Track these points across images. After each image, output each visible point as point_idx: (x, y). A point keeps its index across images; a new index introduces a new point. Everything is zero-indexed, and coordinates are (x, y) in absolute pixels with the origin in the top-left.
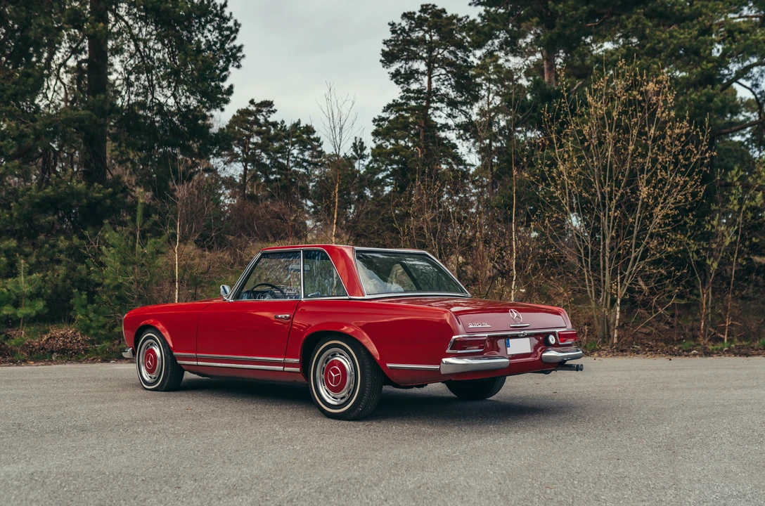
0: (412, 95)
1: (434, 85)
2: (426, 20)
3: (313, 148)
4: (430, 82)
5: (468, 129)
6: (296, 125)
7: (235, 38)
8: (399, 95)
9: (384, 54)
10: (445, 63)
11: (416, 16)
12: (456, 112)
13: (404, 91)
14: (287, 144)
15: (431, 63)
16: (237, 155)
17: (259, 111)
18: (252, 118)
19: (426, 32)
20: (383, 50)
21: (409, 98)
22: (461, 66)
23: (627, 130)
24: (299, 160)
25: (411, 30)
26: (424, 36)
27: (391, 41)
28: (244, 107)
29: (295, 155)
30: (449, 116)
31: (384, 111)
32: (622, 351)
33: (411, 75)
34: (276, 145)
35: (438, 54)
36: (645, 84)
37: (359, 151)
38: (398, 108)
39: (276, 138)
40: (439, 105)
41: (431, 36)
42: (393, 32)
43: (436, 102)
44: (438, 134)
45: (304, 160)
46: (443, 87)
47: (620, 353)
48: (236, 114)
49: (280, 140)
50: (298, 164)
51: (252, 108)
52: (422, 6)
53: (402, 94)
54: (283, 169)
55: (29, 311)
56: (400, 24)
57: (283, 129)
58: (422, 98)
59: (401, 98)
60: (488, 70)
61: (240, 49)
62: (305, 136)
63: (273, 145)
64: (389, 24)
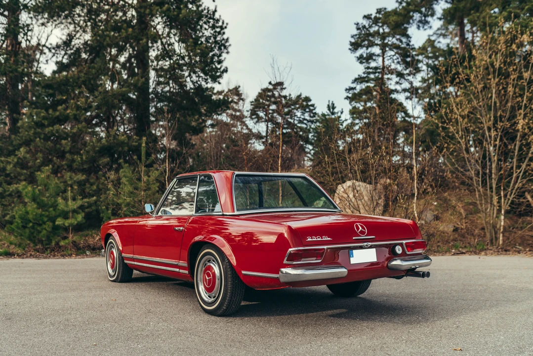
0: (371, 70)
1: (387, 63)
2: (380, 18)
3: (311, 111)
4: (383, 61)
5: (413, 92)
6: (299, 97)
7: (224, 33)
8: (363, 71)
9: (352, 44)
10: (394, 47)
11: (373, 17)
12: (403, 80)
13: (365, 68)
14: (293, 109)
15: (383, 47)
16: (262, 118)
17: (275, 89)
18: (270, 94)
19: (380, 27)
20: (350, 42)
21: (369, 73)
22: (404, 48)
23: (507, 76)
24: (301, 119)
25: (370, 27)
26: (379, 30)
27: (356, 35)
28: (265, 87)
29: (299, 116)
30: (397, 83)
31: (352, 83)
32: (506, 251)
33: (370, 57)
34: (286, 110)
35: (389, 41)
36: (520, 36)
37: (331, 110)
38: (362, 80)
39: (287, 105)
40: (389, 76)
41: (383, 29)
42: (358, 29)
43: (388, 74)
44: (390, 96)
45: (304, 119)
46: (392, 64)
47: (504, 252)
48: (260, 91)
49: (289, 106)
50: (300, 122)
51: (271, 87)
52: (377, 10)
53: (364, 70)
54: (291, 126)
55: (73, 222)
56: (362, 23)
57: (290, 99)
58: (379, 72)
59: (364, 73)
60: (427, 51)
61: (227, 40)
62: (305, 103)
63: (284, 110)
64: (355, 24)
